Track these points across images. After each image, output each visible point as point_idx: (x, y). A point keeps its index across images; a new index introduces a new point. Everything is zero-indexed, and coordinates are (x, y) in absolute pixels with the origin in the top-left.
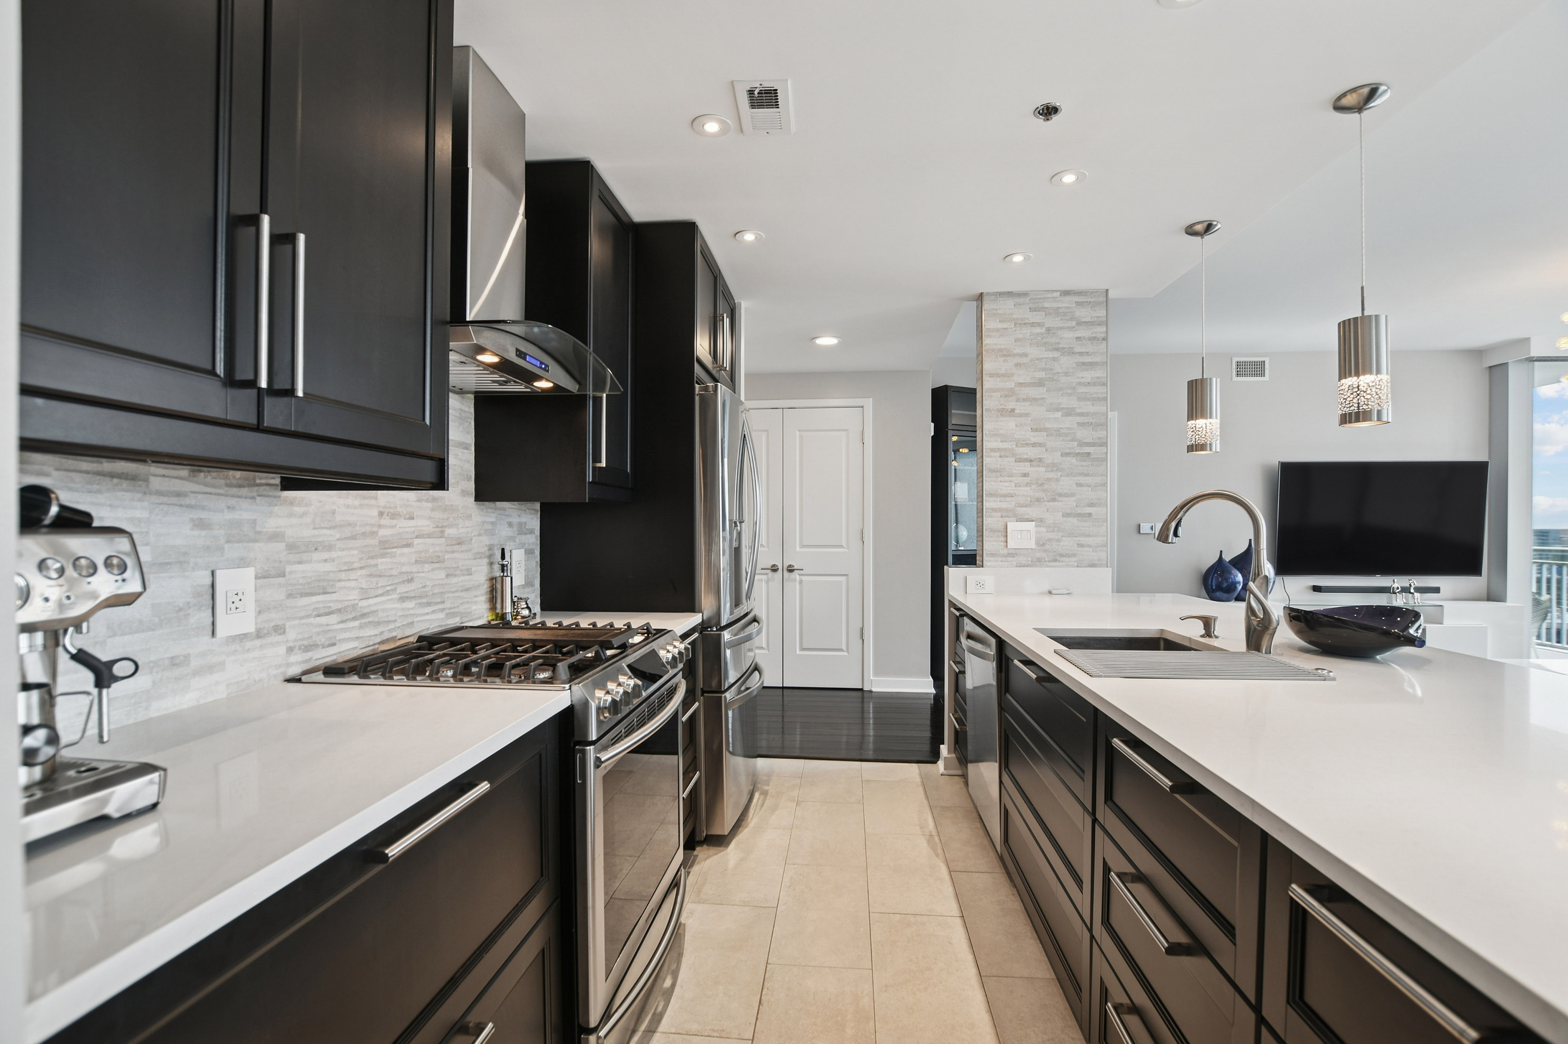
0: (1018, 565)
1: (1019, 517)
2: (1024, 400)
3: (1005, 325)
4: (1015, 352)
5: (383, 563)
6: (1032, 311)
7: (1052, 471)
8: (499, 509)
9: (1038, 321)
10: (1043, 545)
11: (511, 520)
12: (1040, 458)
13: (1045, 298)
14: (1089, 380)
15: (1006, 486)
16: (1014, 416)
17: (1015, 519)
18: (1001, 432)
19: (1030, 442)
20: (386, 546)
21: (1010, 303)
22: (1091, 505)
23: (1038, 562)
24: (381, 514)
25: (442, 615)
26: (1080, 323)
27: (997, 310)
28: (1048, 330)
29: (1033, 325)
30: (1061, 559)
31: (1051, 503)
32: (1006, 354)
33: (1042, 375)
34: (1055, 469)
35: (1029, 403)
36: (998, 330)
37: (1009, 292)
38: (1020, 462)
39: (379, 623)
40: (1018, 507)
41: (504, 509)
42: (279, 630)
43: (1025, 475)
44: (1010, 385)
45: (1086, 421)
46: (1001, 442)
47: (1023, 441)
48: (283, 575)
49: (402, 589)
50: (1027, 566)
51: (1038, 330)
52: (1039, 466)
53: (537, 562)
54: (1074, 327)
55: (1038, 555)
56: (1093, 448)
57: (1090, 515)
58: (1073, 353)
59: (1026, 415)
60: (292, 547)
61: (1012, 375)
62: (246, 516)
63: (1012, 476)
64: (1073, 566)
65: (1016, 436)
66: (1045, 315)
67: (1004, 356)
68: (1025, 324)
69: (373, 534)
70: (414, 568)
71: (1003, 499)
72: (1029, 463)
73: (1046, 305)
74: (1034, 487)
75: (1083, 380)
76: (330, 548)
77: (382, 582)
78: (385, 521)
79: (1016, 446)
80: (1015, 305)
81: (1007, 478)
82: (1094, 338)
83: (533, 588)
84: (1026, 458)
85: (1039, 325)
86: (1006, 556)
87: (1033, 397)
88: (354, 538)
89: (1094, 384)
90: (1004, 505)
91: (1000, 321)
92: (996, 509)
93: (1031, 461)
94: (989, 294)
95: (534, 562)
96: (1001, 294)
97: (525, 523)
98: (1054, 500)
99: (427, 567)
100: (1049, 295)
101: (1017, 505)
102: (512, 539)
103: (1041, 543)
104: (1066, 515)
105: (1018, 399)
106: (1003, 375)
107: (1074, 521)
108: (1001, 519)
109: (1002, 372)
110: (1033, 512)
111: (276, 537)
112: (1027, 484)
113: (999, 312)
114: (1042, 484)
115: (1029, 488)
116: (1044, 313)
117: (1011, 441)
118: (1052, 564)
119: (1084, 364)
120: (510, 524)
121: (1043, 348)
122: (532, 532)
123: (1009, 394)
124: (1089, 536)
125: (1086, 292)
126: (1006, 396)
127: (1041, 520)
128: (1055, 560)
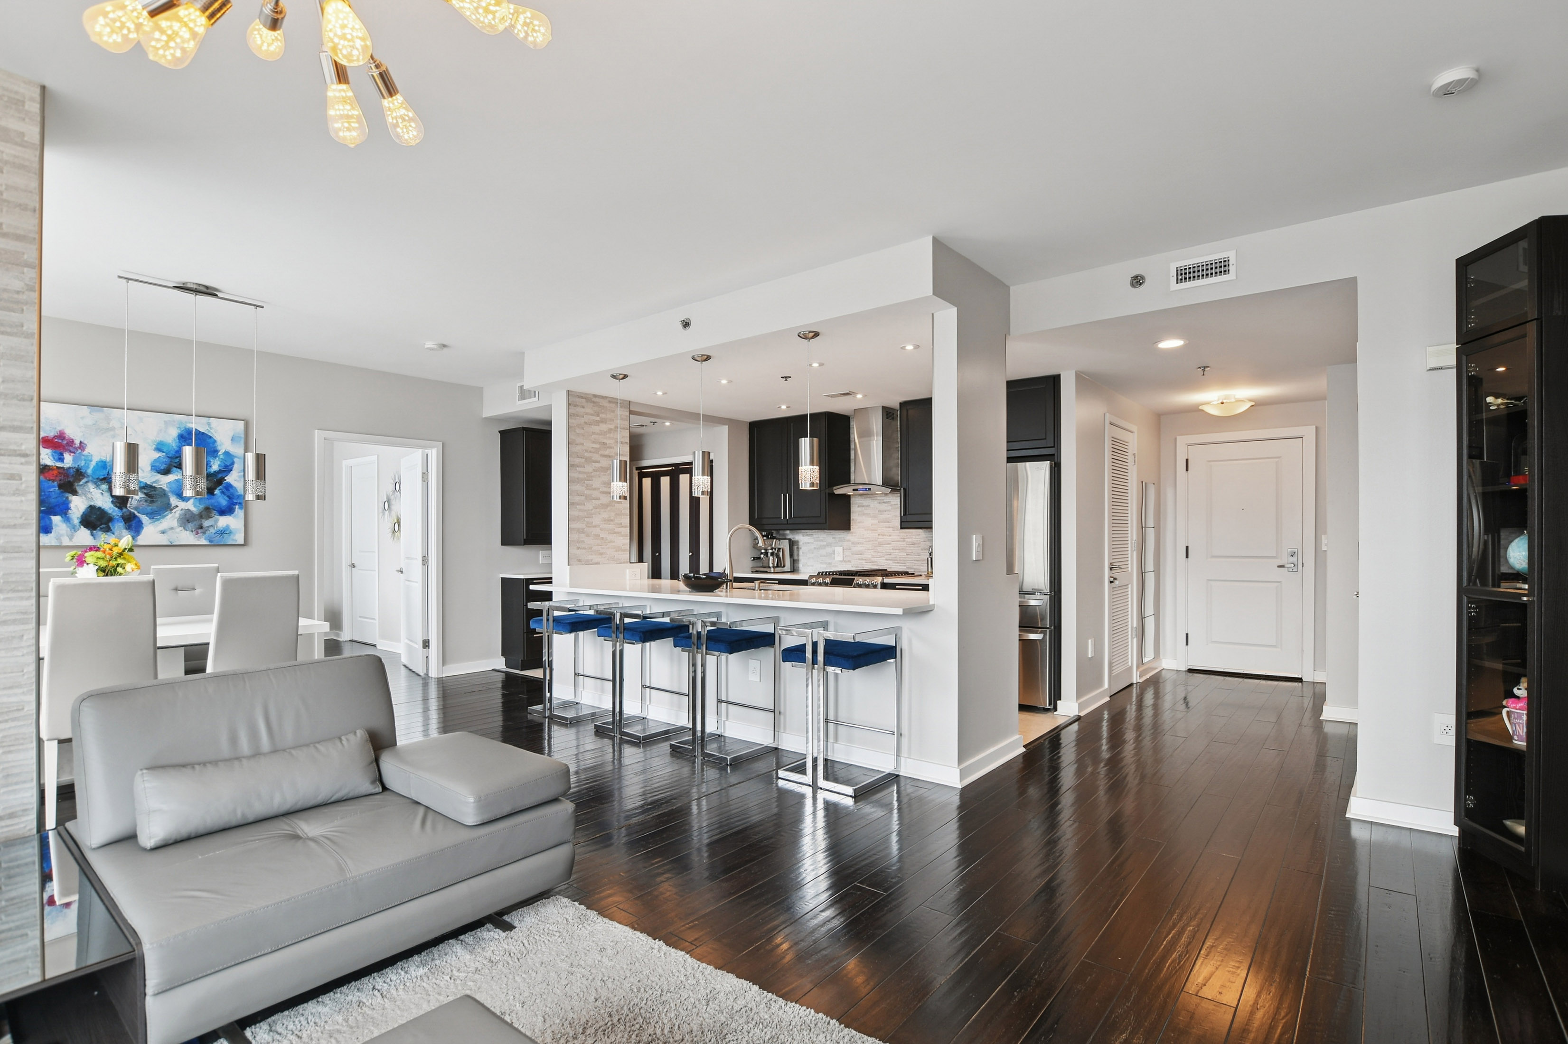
5: (879, 549)
20: (880, 544)
24: (879, 535)
25: (905, 567)
39: (878, 565)
42: (849, 561)
48: (850, 549)
49: (886, 557)
60: (853, 543)
62: (842, 536)
69: (876, 540)
70: (892, 551)
76: (863, 544)
77: (879, 554)
78: (880, 537)
88: (869, 541)
99: (897, 551)
111: (849, 541)
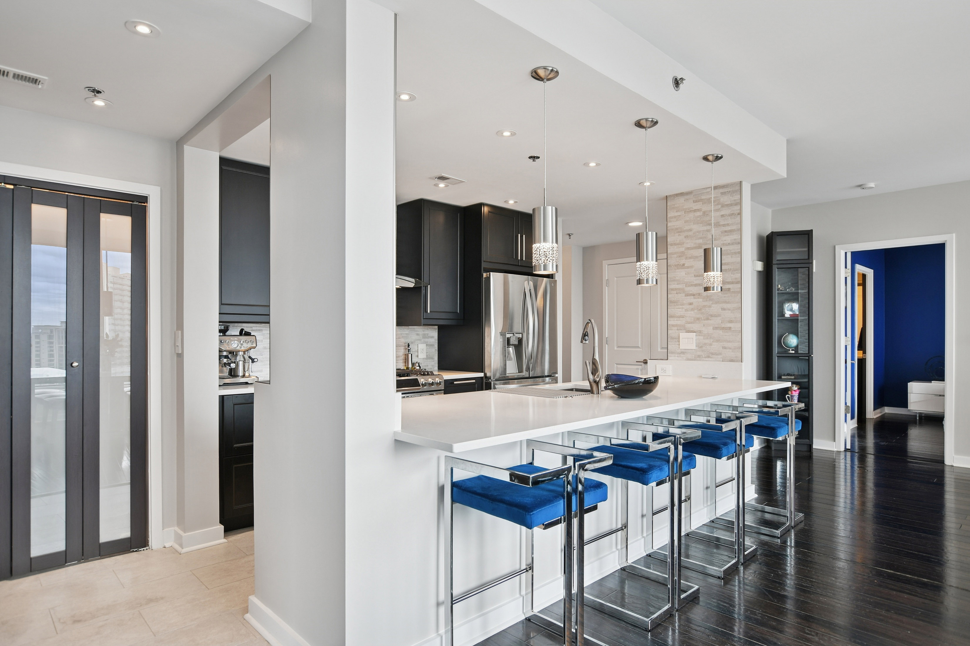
0: (687, 359)
1: (687, 330)
2: (690, 258)
3: (679, 214)
4: (685, 229)
6: (695, 203)
7: (707, 301)
8: (411, 329)
9: (698, 208)
10: (701, 347)
11: (418, 333)
12: (699, 293)
13: (702, 193)
14: (729, 242)
15: (679, 311)
16: (684, 268)
17: (685, 331)
18: (677, 278)
19: (693, 283)
21: (681, 200)
22: (731, 322)
23: (698, 358)
26: (723, 206)
27: (674, 205)
28: (704, 213)
29: (695, 211)
30: (713, 356)
31: (706, 321)
32: (679, 231)
33: (700, 241)
34: (708, 299)
35: (693, 260)
36: (675, 217)
37: (681, 193)
38: (688, 296)
40: (687, 323)
41: (414, 329)
43: (691, 304)
44: (682, 249)
45: (727, 268)
46: (677, 284)
47: (689, 283)
50: (692, 360)
51: (698, 214)
52: (699, 298)
53: (436, 350)
54: (720, 209)
55: (699, 353)
56: (732, 285)
57: (730, 328)
58: (719, 225)
59: (692, 267)
61: (683, 243)
63: (683, 305)
64: (720, 361)
65: (685, 281)
66: (702, 204)
67: (678, 232)
68: (690, 211)
71: (678, 319)
72: (692, 297)
73: (703, 197)
74: (696, 311)
75: (725, 242)
79: (686, 287)
80: (685, 200)
81: (680, 306)
82: (732, 214)
83: (433, 360)
84: (691, 294)
85: (698, 210)
86: (680, 354)
87: (695, 255)
89: (733, 244)
90: (679, 323)
91: (676, 212)
92: (674, 325)
93: (694, 295)
94: (670, 196)
95: (434, 349)
96: (677, 195)
97: (428, 334)
98: (708, 319)
100: (705, 191)
101: (686, 322)
102: (420, 340)
103: (700, 346)
104: (715, 328)
105: (687, 257)
106: (678, 244)
107: (721, 332)
108: (677, 331)
109: (677, 242)
110: (696, 326)
112: (692, 310)
113: (676, 206)
114: (700, 310)
115: (693, 312)
116: (701, 203)
117: (682, 284)
118: (706, 359)
119: (726, 231)
120: (418, 335)
121: (701, 225)
122: (432, 337)
123: (682, 255)
124: (729, 342)
125: (727, 185)
126: (680, 256)
127: (700, 332)
128: (709, 357)
